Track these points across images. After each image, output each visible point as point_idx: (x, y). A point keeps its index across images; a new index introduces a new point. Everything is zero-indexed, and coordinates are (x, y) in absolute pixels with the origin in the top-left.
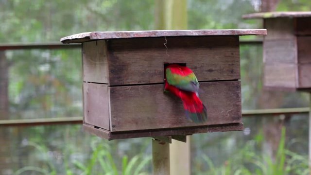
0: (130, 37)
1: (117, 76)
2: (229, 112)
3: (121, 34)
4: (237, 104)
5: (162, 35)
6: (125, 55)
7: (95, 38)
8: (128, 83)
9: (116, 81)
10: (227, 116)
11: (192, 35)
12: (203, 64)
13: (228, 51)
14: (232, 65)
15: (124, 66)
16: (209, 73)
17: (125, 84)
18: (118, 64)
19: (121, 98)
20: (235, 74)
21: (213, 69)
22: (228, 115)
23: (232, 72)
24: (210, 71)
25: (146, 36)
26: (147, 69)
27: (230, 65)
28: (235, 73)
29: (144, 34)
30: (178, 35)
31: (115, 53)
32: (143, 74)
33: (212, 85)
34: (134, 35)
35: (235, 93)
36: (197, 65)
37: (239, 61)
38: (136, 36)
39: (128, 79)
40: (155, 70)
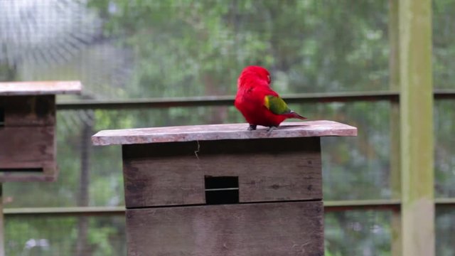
0: (147, 142)
1: (135, 194)
2: (304, 246)
3: (134, 139)
4: (318, 234)
5: (194, 139)
6: (147, 165)
7: (97, 144)
8: (152, 204)
9: (134, 201)
10: (301, 251)
11: (239, 138)
12: (265, 177)
13: (302, 159)
14: (310, 178)
15: (146, 180)
16: (273, 190)
17: (147, 205)
18: (136, 177)
19: (141, 225)
20: (314, 192)
21: (280, 184)
22: (304, 250)
23: (309, 188)
24: (276, 187)
25: (170, 141)
26: (180, 185)
27: (305, 178)
28: (314, 190)
29: (168, 139)
30: (219, 138)
31: (133, 162)
32: (173, 192)
33: (277, 207)
34: (153, 140)
35: (313, 220)
36: (255, 179)
37: (320, 173)
38: (155, 141)
39: (152, 199)
40: (192, 187)
